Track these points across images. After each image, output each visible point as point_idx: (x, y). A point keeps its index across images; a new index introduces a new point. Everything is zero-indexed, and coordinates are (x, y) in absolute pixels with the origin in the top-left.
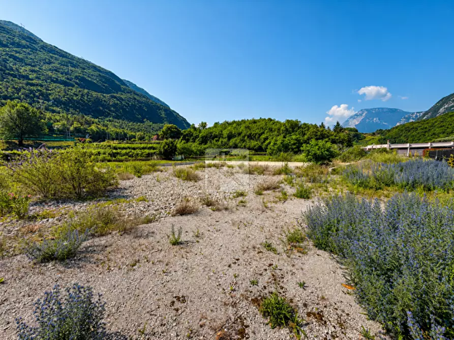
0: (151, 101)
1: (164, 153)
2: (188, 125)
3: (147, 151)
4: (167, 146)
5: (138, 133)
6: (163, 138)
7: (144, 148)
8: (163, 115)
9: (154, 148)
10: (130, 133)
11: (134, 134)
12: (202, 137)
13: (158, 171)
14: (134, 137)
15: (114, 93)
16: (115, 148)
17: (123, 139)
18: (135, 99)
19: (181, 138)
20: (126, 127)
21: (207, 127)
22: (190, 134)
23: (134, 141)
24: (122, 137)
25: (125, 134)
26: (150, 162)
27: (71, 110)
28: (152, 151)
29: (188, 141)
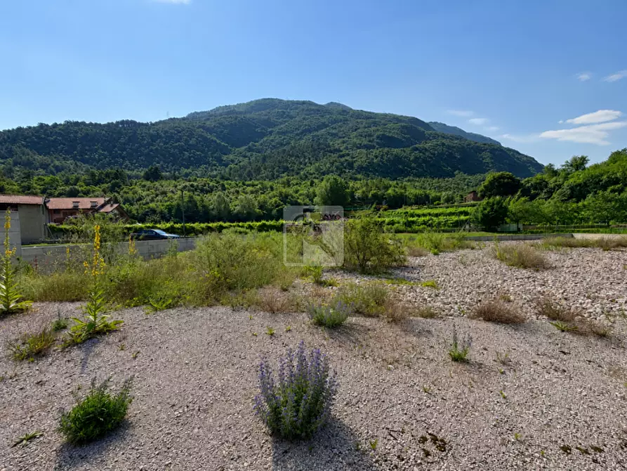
0: (467, 143)
1: (482, 219)
2: (539, 167)
3: (455, 218)
4: (489, 209)
5: (444, 193)
6: (483, 197)
7: (451, 214)
8: (488, 160)
9: (466, 213)
10: (433, 194)
11: (438, 194)
12: (572, 188)
13: (467, 248)
14: (439, 199)
15: (416, 143)
16: (412, 216)
17: (424, 204)
18: (443, 144)
19: (519, 193)
20: (429, 187)
21: (587, 166)
22: (541, 185)
23: (438, 204)
24: (422, 201)
25: (427, 196)
26: (456, 235)
27: (371, 174)
28: (463, 217)
29: (532, 198)
